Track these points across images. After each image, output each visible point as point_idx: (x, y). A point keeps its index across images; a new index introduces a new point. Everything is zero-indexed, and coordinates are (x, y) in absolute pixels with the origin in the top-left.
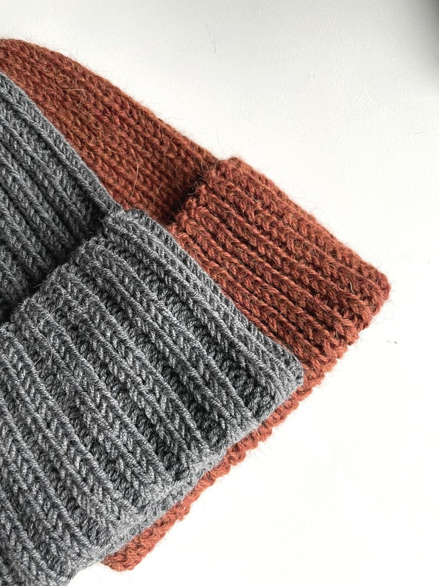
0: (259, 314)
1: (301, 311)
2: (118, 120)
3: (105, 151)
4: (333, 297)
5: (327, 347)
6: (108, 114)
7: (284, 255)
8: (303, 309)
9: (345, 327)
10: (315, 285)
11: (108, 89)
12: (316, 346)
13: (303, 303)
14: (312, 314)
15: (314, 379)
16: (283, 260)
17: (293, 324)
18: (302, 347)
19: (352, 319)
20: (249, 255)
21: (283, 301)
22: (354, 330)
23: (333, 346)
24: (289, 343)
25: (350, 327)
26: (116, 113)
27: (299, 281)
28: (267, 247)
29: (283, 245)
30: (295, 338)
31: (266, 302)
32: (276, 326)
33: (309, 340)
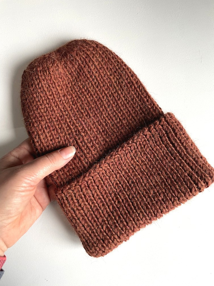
0: (170, 171)
1: (186, 175)
2: (133, 87)
4: (200, 173)
5: (193, 190)
6: (131, 84)
7: (186, 153)
8: (187, 174)
9: (202, 185)
10: (194, 167)
11: (133, 75)
12: (189, 189)
13: (188, 172)
14: (191, 177)
15: (184, 200)
16: (185, 155)
17: (182, 178)
18: (184, 188)
19: (204, 183)
20: (172, 149)
21: (180, 169)
22: (204, 187)
23: (195, 190)
24: (180, 185)
25: (203, 185)
26: (134, 85)
27: (188, 164)
28: (180, 148)
29: (186, 149)
30: (182, 183)
31: (174, 168)
32: (176, 177)
33: (187, 186)
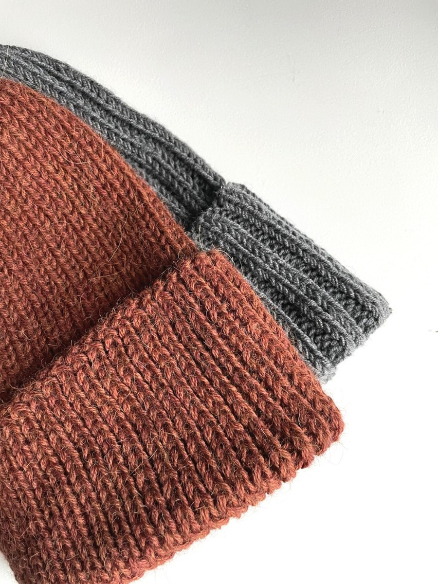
0: (196, 418)
1: (241, 428)
2: (115, 196)
3: (95, 220)
4: (278, 424)
5: (257, 476)
6: (108, 189)
7: (238, 365)
8: (245, 427)
9: (282, 459)
10: (262, 406)
12: (247, 470)
13: (245, 421)
14: (252, 435)
15: (234, 506)
16: (236, 369)
17: (229, 439)
18: (231, 466)
19: (291, 451)
20: (202, 354)
21: (225, 412)
22: (291, 465)
23: (264, 475)
24: (219, 458)
25: (287, 460)
26: (115, 190)
27: (247, 396)
28: (222, 351)
29: (239, 353)
30: (226, 455)
31: (207, 407)
32: (210, 435)
33: (241, 462)
